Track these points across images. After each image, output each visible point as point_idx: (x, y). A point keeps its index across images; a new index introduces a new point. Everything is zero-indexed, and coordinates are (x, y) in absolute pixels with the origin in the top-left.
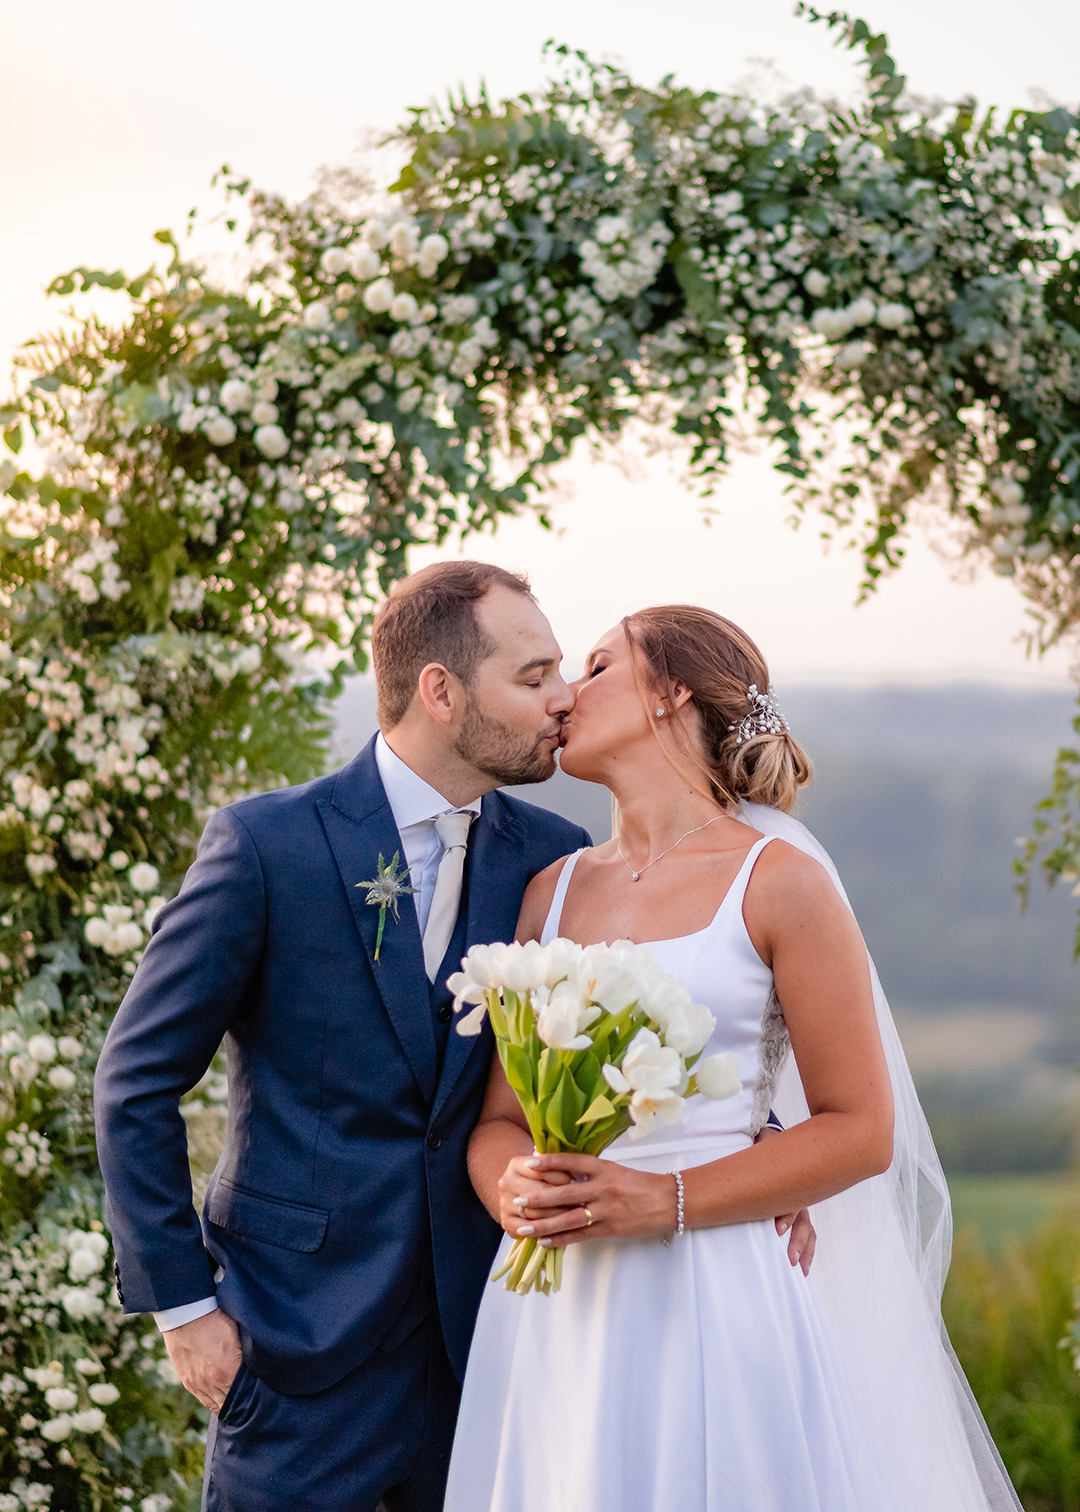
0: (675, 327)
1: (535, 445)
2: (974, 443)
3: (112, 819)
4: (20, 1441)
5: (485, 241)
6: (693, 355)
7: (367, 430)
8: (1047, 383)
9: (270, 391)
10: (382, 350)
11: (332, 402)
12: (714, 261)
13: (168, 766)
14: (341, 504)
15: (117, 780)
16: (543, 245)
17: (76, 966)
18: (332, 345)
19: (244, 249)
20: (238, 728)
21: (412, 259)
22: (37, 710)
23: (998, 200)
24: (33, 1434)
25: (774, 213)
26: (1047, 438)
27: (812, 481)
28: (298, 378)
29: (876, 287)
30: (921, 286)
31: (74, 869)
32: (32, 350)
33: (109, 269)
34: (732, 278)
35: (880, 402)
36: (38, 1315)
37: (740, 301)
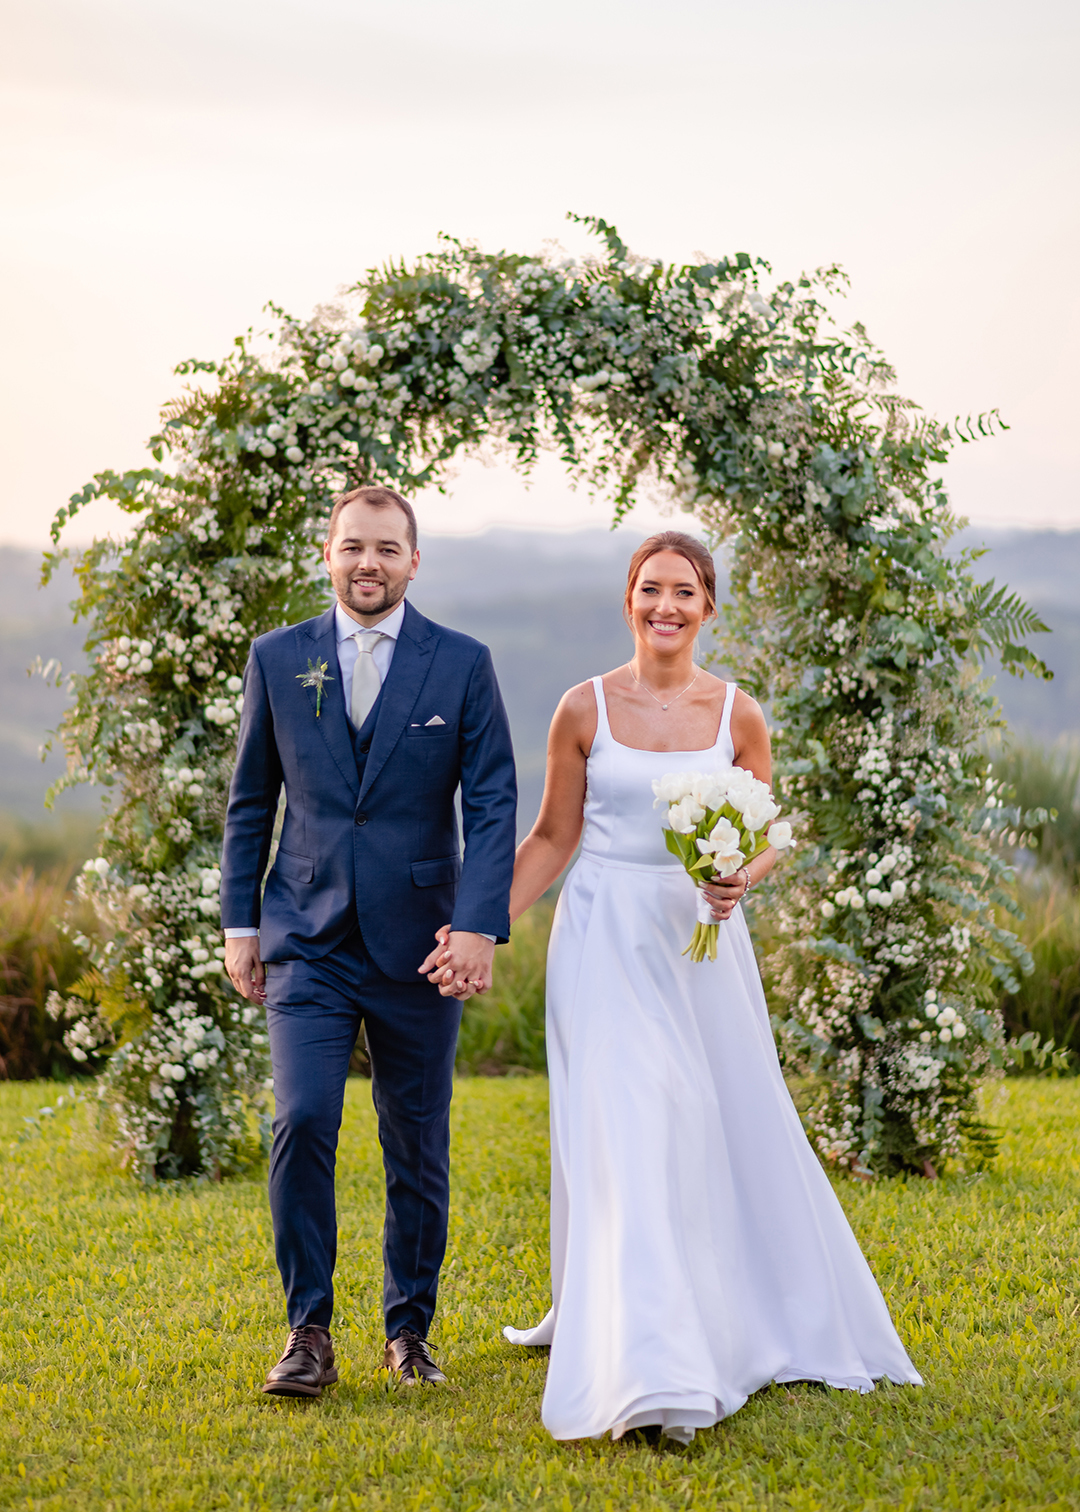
0: (504, 387)
1: (434, 450)
2: (669, 441)
3: (217, 654)
4: (179, 980)
5: (404, 345)
6: (514, 401)
7: (346, 445)
8: (704, 410)
9: (294, 429)
10: (351, 405)
11: (326, 433)
12: (523, 353)
13: (246, 626)
14: (331, 485)
15: (219, 634)
16: (435, 346)
17: (201, 732)
18: (325, 404)
19: (278, 349)
20: (281, 605)
21: (365, 357)
22: (176, 599)
23: (675, 314)
24: (186, 977)
25: (556, 325)
26: (705, 439)
27: (582, 465)
28: (307, 421)
29: (611, 362)
30: (634, 362)
31: (198, 681)
32: (169, 408)
33: (207, 360)
34: (533, 362)
35: (619, 421)
36: (186, 914)
37: (538, 372)
